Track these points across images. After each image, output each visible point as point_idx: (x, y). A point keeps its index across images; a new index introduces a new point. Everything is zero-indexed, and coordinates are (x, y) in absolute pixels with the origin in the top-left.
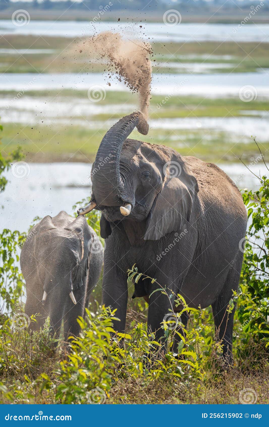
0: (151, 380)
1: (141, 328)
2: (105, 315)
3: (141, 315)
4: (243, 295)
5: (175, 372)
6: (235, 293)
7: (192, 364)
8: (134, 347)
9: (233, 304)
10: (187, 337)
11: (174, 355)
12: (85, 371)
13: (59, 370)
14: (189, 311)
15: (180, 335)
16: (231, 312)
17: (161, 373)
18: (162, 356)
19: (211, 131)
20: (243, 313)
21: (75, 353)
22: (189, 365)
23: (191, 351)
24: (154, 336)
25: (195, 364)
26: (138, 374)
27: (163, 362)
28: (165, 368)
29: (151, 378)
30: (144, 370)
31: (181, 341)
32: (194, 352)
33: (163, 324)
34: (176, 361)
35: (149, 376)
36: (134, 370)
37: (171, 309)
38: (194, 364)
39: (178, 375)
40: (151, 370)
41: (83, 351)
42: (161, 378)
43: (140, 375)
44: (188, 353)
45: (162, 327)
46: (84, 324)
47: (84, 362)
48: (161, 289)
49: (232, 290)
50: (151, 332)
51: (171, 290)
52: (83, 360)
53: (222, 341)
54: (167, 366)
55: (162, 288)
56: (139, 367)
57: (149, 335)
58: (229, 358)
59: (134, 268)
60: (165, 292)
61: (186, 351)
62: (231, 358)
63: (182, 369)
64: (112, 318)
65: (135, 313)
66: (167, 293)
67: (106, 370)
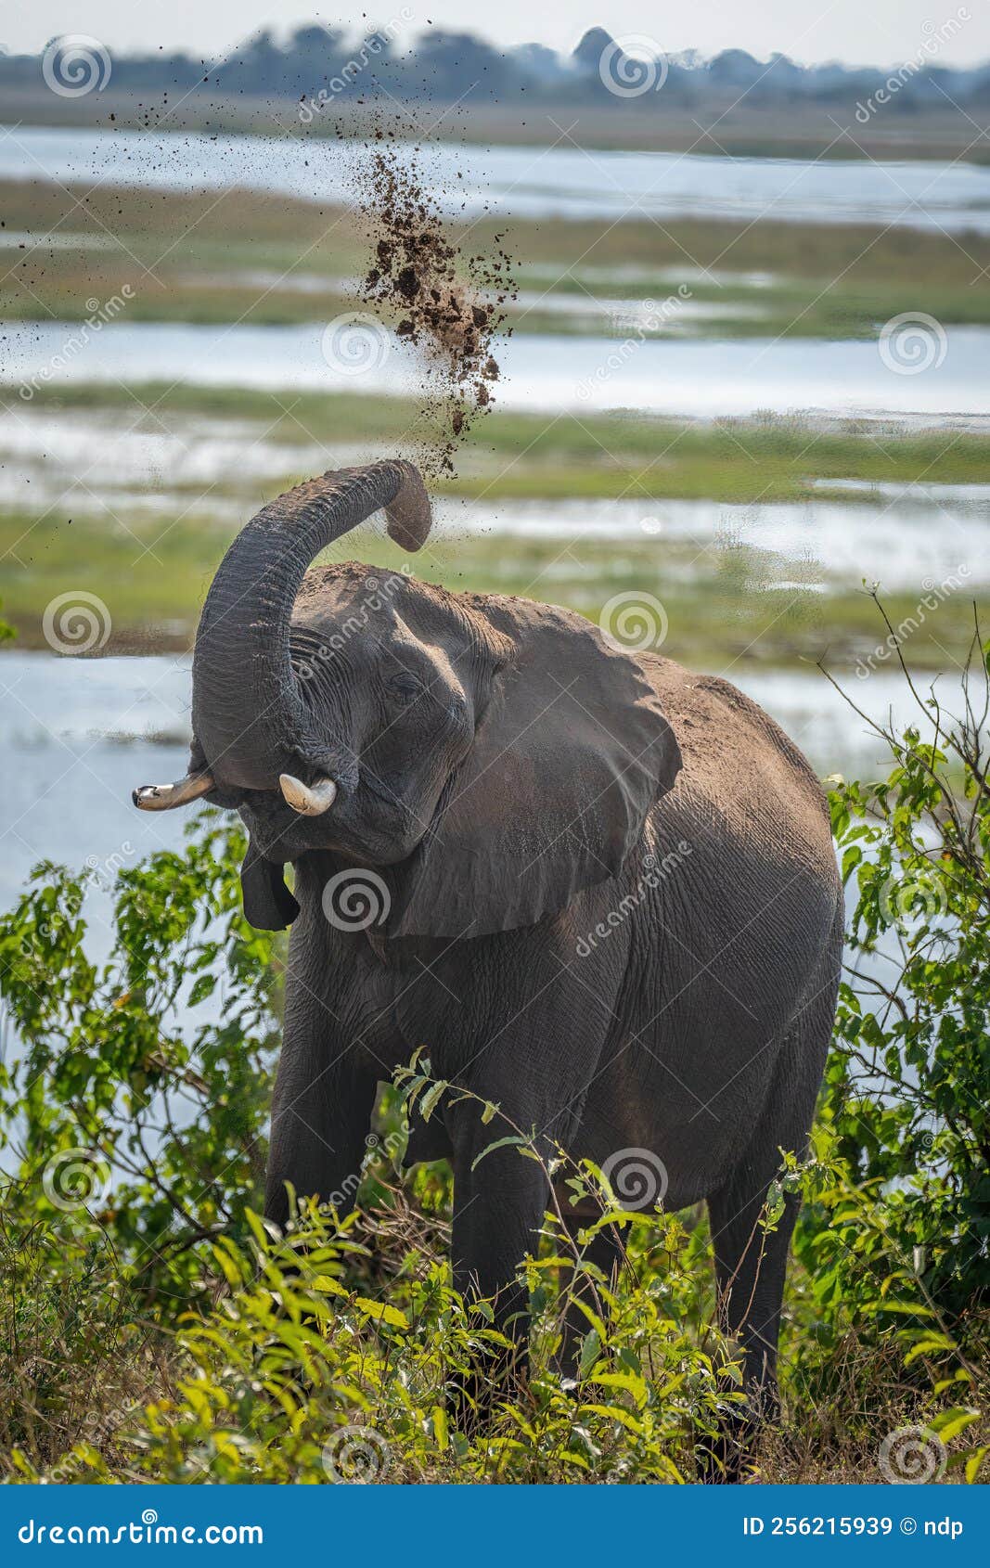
0: (478, 1475)
1: (442, 1282)
2: (316, 1233)
3: (439, 1230)
4: (818, 1169)
5: (566, 1449)
6: (790, 1159)
7: (631, 1422)
8: (415, 1352)
9: (781, 1199)
10: (614, 1318)
11: (565, 1387)
12: (237, 1439)
13: (143, 1434)
14: (622, 1225)
15: (587, 1311)
16: (775, 1229)
17: (516, 1452)
18: (520, 1387)
19: (691, 548)
20: (817, 1233)
21: (201, 1373)
22: (618, 1423)
23: (627, 1373)
24: (491, 1311)
25: (642, 1419)
26: (431, 1452)
27: (522, 1411)
28: (530, 1433)
29: (478, 1469)
30: (452, 1438)
31: (593, 1332)
32: (638, 1375)
33: (523, 1270)
34: (572, 1407)
35: (469, 1460)
36: (417, 1436)
37: (554, 1212)
38: (638, 1421)
39: (577, 1459)
40: (478, 1439)
41: (234, 1367)
42: (514, 1467)
43: (437, 1456)
44: (616, 1380)
45: (519, 1278)
46: (239, 1265)
47: (235, 1408)
48: (516, 1140)
49: (780, 1148)
50: (478, 1298)
51: (556, 1144)
52: (232, 1400)
53: (739, 1334)
54: (538, 1425)
55: (519, 1135)
56: (432, 1424)
57: (472, 1309)
58: (763, 1398)
59: (417, 1062)
60: (529, 1148)
61: (609, 1372)
62: (770, 1399)
63: (594, 1436)
64: (341, 1245)
65: (418, 1221)
66: (541, 1154)
67: (315, 1436)
